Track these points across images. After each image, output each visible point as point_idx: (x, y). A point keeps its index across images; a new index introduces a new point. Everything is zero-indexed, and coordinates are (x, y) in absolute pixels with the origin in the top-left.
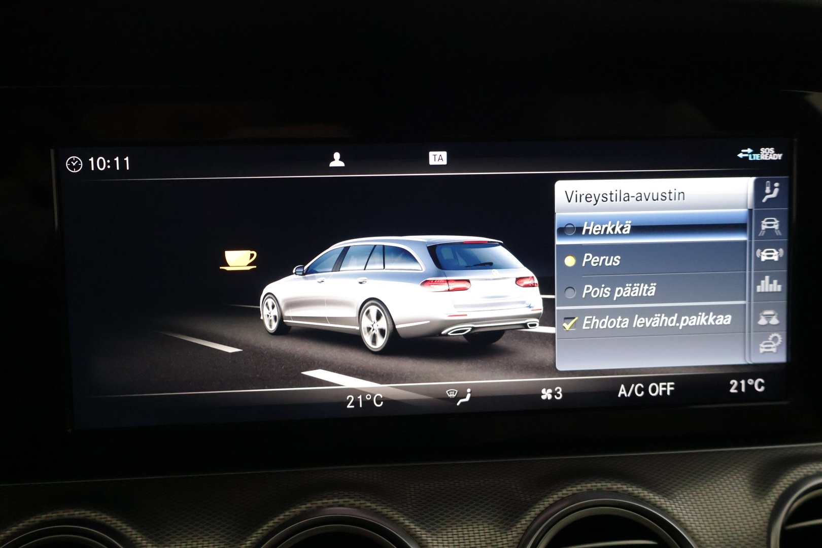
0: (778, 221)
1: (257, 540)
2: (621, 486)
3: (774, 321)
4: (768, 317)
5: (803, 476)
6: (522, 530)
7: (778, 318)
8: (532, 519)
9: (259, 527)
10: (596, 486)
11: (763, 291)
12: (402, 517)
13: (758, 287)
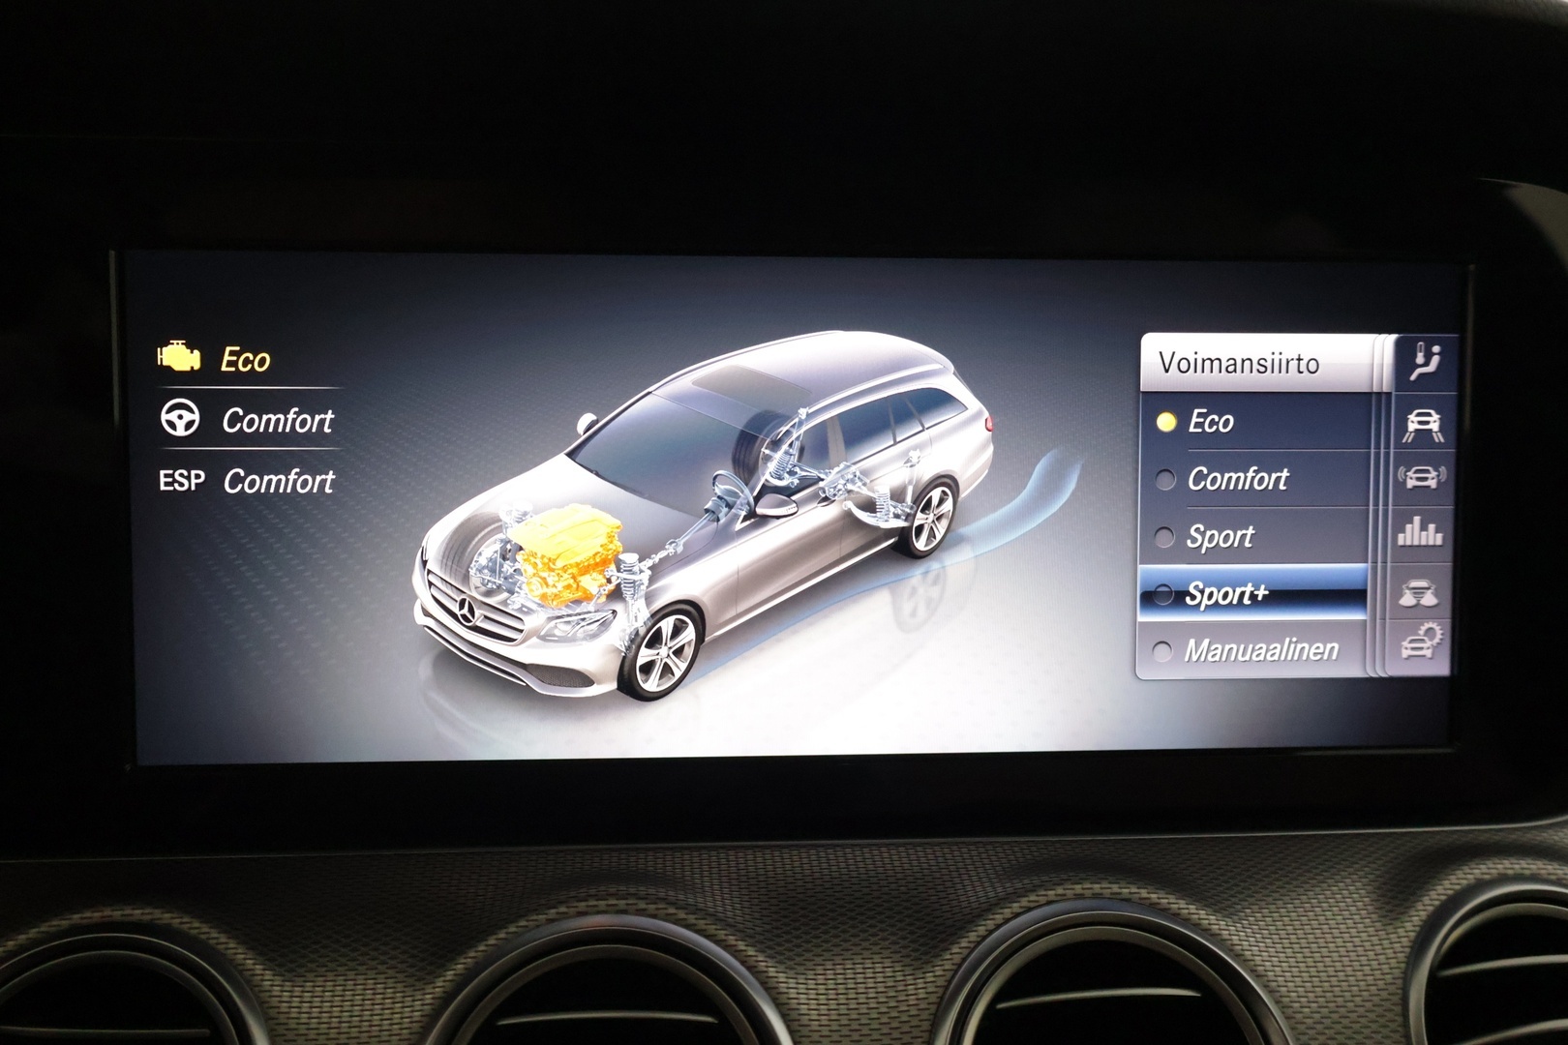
0: (1438, 416)
1: (466, 969)
2: (1137, 891)
3: (1429, 599)
4: (1418, 592)
5: (1473, 881)
6: (953, 964)
7: (1436, 595)
8: (972, 945)
9: (471, 947)
10: (1091, 889)
11: (1409, 543)
12: (734, 935)
13: (1401, 536)
